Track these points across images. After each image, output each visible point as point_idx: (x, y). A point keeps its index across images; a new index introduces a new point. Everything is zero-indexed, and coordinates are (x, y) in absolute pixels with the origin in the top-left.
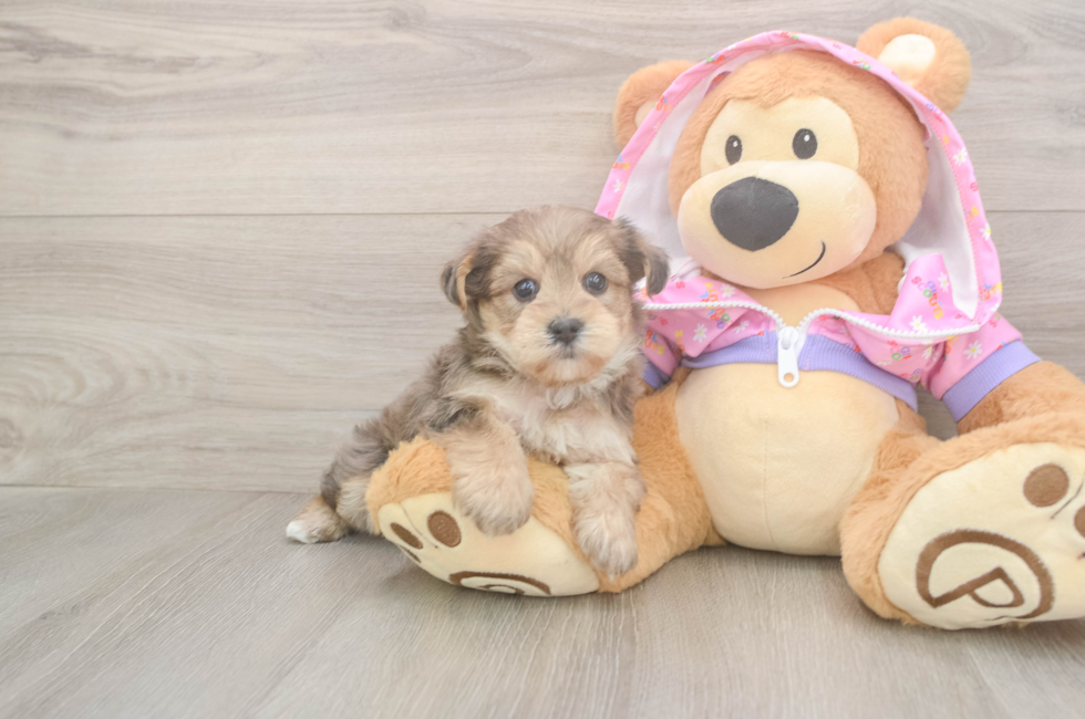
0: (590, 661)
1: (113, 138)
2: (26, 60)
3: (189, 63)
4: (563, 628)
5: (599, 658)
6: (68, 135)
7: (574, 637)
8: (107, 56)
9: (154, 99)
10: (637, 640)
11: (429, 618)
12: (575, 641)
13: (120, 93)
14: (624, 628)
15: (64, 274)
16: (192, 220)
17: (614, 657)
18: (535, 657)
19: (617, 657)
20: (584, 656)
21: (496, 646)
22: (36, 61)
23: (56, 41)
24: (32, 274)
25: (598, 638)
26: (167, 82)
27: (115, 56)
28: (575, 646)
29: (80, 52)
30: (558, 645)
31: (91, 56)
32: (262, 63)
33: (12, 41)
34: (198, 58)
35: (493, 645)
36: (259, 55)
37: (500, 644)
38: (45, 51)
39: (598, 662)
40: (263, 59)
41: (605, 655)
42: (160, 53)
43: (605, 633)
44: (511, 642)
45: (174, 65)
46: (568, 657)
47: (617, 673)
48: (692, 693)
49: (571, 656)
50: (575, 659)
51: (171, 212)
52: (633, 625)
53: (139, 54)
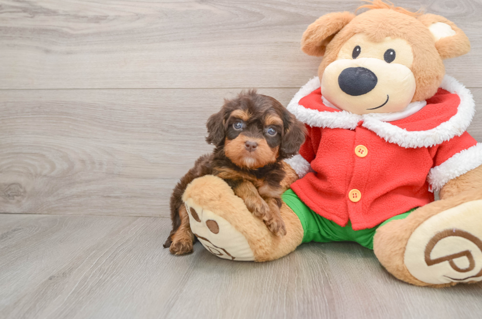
0: (313, 299)
1: (68, 53)
2: (28, 17)
3: (104, 18)
4: (296, 283)
5: (317, 298)
6: (47, 51)
7: (302, 287)
8: (65, 15)
9: (88, 35)
10: (332, 288)
11: (232, 278)
12: (303, 289)
13: (71, 32)
14: (324, 282)
15: (45, 116)
17: (323, 297)
18: (286, 297)
19: (325, 297)
20: (309, 296)
21: (267, 292)
22: (32, 17)
23: (41, 8)
24: (30, 116)
25: (313, 287)
26: (93, 27)
27: (69, 15)
28: (304, 292)
29: (54, 13)
30: (296, 291)
31: (57, 15)
32: (139, 19)
33: (21, 8)
34: (108, 16)
35: (265, 291)
36: (137, 15)
37: (268, 291)
38: (37, 13)
39: (317, 299)
40: (139, 17)
41: (319, 296)
42: (91, 14)
43: (316, 285)
44: (273, 289)
45: (97, 19)
46: (302, 297)
47: (327, 305)
48: (365, 315)
49: (303, 296)
50: (306, 298)
51: (96, 87)
52: (328, 281)
53: (81, 14)
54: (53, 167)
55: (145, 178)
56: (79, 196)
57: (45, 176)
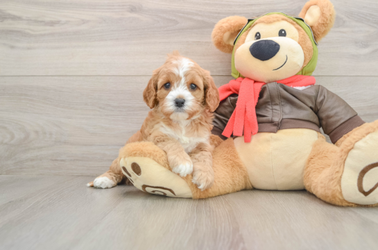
1: (29, 49)
3: (58, 22)
6: (12, 47)
8: (28, 20)
9: (44, 35)
13: (32, 33)
16: (56, 78)
22: (1, 22)
23: (9, 15)
26: (49, 29)
27: (31, 20)
29: (19, 18)
31: (22, 20)
32: (84, 23)
34: (61, 21)
36: (83, 20)
38: (6, 18)
40: (84, 22)
42: (47, 19)
45: (52, 24)
51: (49, 74)
53: (40, 19)
54: (13, 137)
55: (86, 145)
56: (32, 160)
57: (6, 144)
